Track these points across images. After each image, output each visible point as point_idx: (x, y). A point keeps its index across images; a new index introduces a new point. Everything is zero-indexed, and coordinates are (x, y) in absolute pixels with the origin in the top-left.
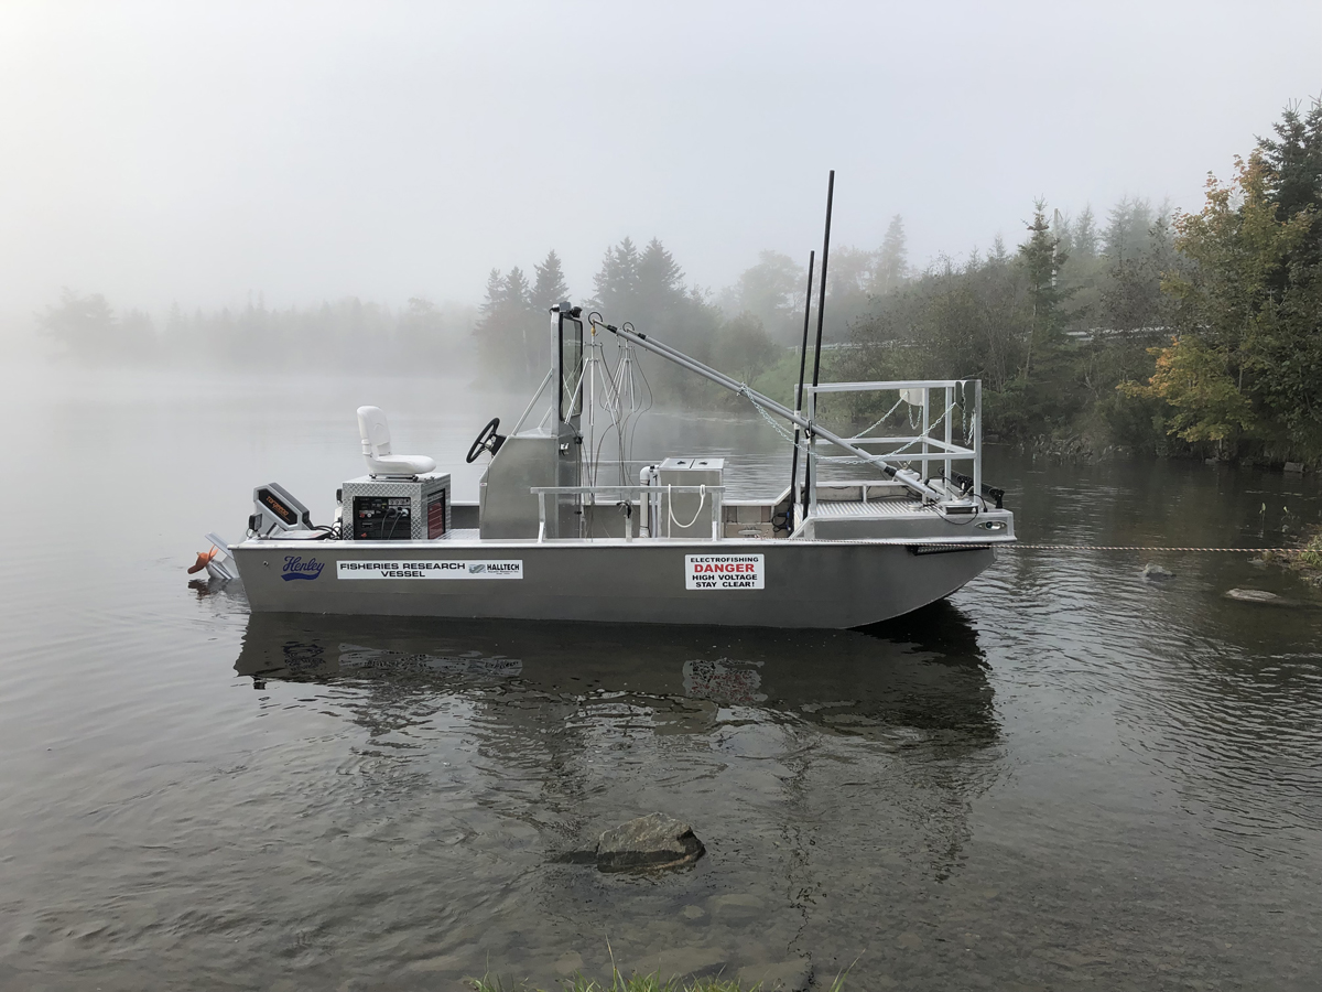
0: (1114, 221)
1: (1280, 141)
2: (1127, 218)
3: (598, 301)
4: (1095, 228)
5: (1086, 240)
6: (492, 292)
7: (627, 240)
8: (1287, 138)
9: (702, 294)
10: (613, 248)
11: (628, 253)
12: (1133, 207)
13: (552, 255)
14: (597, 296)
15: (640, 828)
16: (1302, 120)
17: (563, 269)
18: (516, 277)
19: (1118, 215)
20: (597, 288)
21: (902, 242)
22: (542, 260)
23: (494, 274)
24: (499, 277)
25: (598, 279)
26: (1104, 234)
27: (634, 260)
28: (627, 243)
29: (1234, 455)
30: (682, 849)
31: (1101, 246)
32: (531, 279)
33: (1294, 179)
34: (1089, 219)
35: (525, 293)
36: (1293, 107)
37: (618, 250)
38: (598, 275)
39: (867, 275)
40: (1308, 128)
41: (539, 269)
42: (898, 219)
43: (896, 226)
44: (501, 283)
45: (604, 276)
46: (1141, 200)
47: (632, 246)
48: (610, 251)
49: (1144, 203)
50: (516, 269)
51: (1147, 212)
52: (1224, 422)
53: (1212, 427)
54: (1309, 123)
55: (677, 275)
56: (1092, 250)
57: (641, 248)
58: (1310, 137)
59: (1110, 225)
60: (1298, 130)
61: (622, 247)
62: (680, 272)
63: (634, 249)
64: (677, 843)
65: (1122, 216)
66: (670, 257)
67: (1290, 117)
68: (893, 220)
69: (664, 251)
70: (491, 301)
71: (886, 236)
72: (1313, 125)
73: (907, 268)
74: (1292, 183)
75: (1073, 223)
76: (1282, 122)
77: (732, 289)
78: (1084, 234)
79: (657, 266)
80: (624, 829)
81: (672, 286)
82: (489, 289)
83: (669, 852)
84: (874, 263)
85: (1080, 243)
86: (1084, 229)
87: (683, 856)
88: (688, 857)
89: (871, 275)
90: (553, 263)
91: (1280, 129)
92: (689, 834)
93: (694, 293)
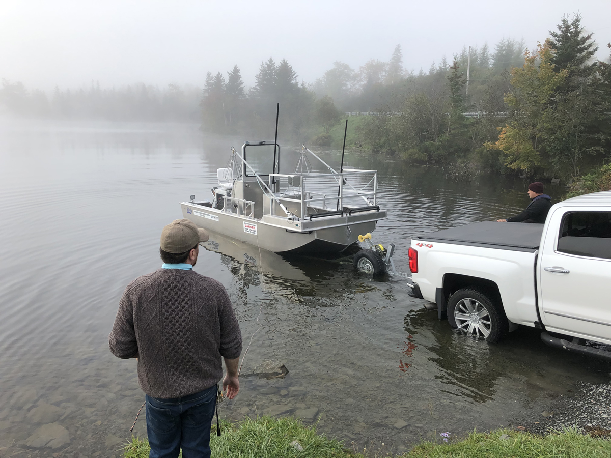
0: (498, 50)
1: (559, 32)
2: (504, 48)
3: (258, 88)
4: (489, 54)
5: (484, 59)
6: (208, 83)
7: (271, 59)
8: (562, 31)
9: (306, 85)
10: (264, 63)
11: (272, 65)
12: (507, 43)
13: (236, 67)
14: (257, 85)
15: (268, 365)
16: (569, 23)
17: (241, 74)
18: (219, 77)
19: (499, 47)
20: (257, 82)
21: (401, 57)
22: (231, 69)
23: (209, 75)
24: (211, 76)
25: (258, 77)
26: (493, 56)
27: (274, 69)
28: (271, 61)
29: (532, 174)
30: (281, 372)
31: (492, 61)
32: (226, 79)
33: (564, 51)
34: (486, 49)
35: (223, 84)
36: (566, 18)
37: (267, 64)
38: (257, 75)
39: (384, 74)
40: (572, 27)
41: (230, 74)
42: (399, 46)
43: (398, 50)
44: (212, 79)
45: (260, 76)
46: (510, 39)
47: (273, 62)
48: (263, 64)
49: (512, 41)
50: (219, 73)
51: (513, 45)
52: (528, 161)
53: (522, 164)
54: (572, 25)
55: (294, 76)
56: (487, 63)
57: (278, 63)
58: (572, 32)
59: (496, 52)
60: (567, 28)
61: (268, 63)
62: (296, 75)
63: (274, 63)
64: (279, 369)
65: (502, 47)
66: (291, 68)
67: (564, 22)
68: (397, 47)
69: (288, 65)
70: (207, 88)
71: (393, 54)
72: (575, 26)
73: (402, 70)
74: (563, 53)
75: (479, 51)
76: (561, 24)
77: (321, 79)
78: (483, 56)
79: (285, 72)
80: (262, 365)
81: (292, 82)
82: (206, 82)
83: (277, 372)
84: (387, 68)
85: (482, 61)
86: (484, 54)
87: (281, 374)
88: (283, 374)
89: (386, 73)
90: (236, 71)
91: (560, 27)
92: (283, 366)
93: (302, 85)
